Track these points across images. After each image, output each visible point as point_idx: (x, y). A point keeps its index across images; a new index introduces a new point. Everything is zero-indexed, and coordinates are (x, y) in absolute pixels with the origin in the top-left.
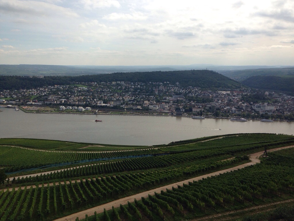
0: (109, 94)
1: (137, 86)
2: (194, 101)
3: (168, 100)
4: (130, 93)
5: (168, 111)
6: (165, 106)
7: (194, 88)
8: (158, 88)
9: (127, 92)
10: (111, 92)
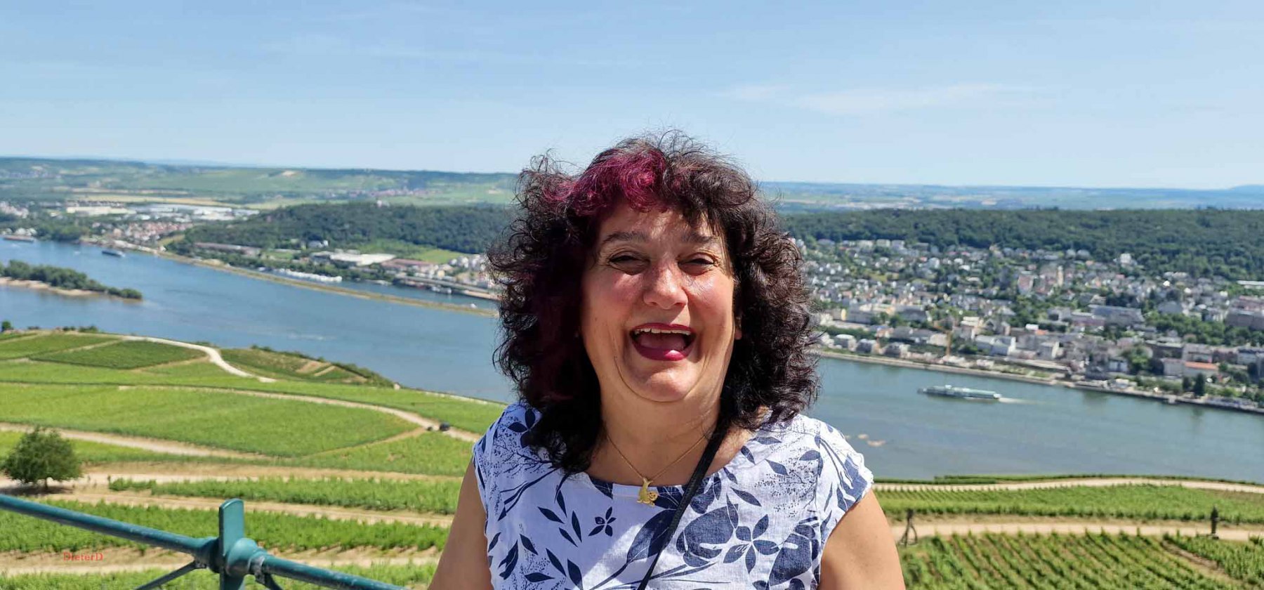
0: (836, 281)
1: (952, 259)
2: (1181, 334)
3: (1065, 320)
4: (918, 282)
5: (1053, 365)
6: (1045, 344)
7: (1196, 284)
8: (1037, 272)
9: (909, 278)
10: (846, 277)
